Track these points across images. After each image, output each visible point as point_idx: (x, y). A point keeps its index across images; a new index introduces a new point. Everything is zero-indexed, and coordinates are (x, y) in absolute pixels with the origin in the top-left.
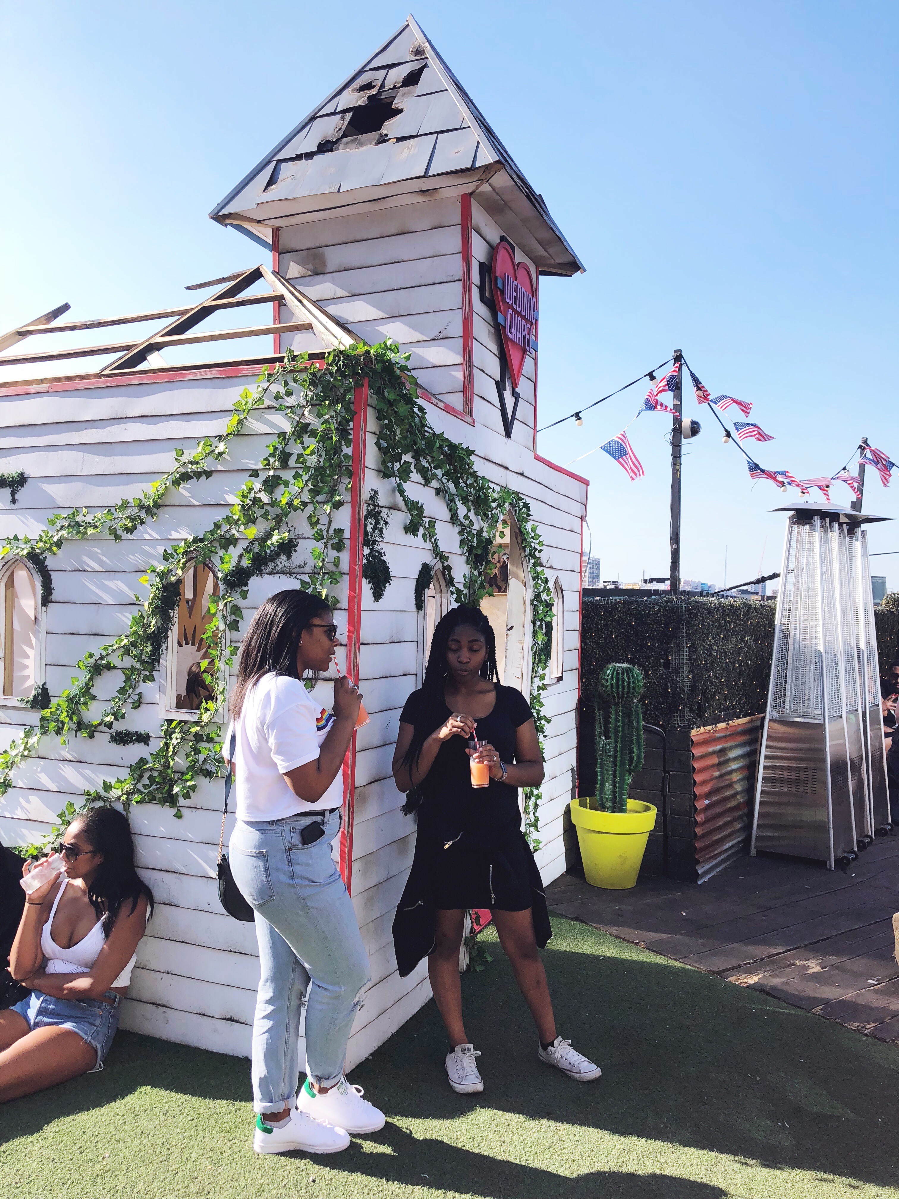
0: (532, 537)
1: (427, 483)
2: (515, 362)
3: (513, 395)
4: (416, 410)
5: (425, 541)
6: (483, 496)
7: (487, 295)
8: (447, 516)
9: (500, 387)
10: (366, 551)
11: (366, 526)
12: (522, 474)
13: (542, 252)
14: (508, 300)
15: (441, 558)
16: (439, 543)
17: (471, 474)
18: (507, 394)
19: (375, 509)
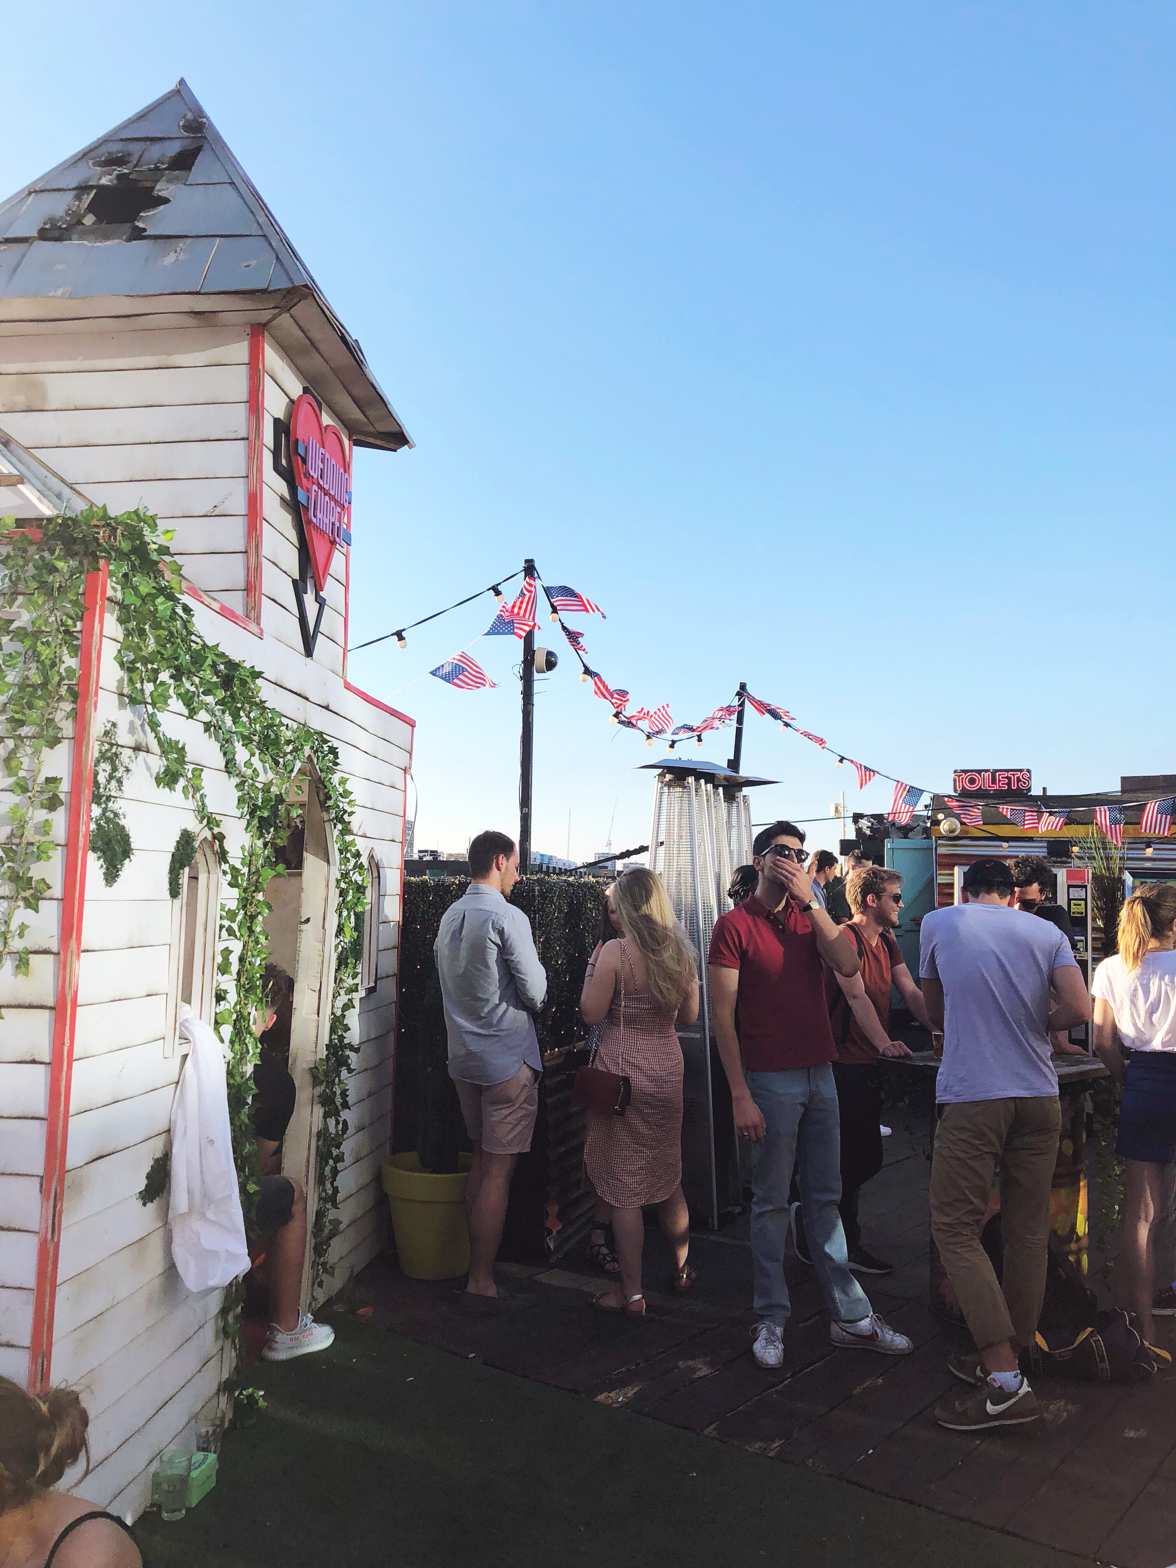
0: (340, 794)
1: (192, 714)
2: (320, 557)
3: (316, 601)
4: (179, 610)
5: (187, 798)
6: (273, 736)
7: (284, 462)
8: (220, 761)
9: (299, 588)
10: (96, 811)
11: (96, 774)
12: (327, 708)
13: (357, 415)
14: (312, 473)
15: (209, 822)
16: (207, 801)
17: (257, 704)
18: (309, 599)
19: (110, 749)
